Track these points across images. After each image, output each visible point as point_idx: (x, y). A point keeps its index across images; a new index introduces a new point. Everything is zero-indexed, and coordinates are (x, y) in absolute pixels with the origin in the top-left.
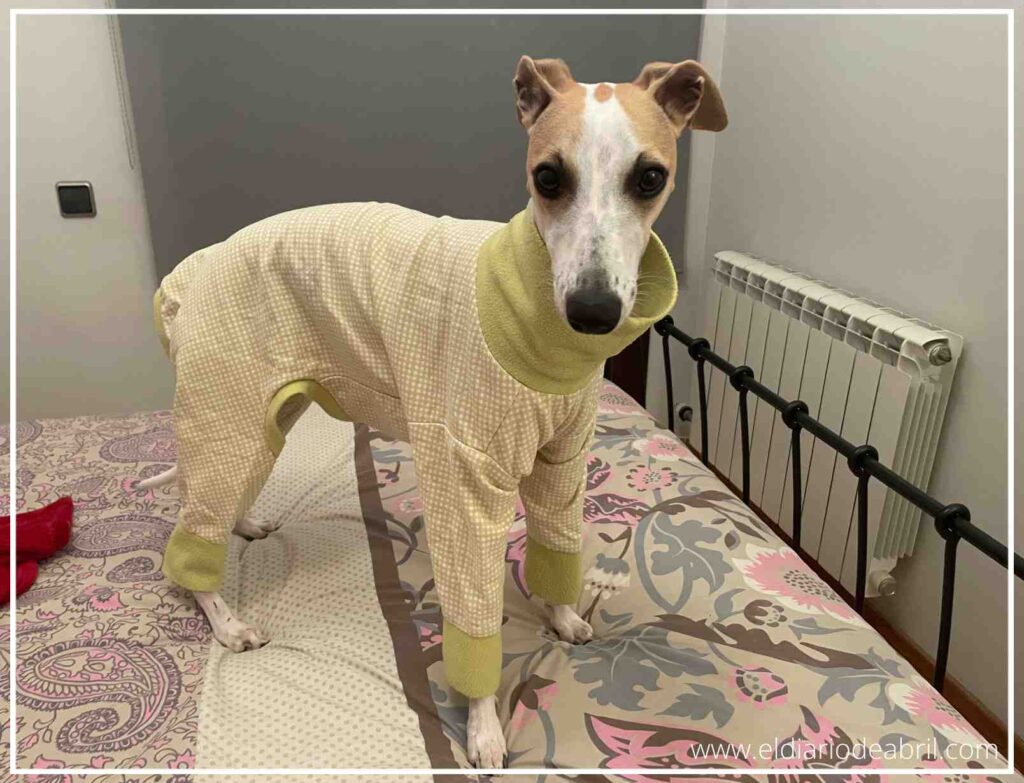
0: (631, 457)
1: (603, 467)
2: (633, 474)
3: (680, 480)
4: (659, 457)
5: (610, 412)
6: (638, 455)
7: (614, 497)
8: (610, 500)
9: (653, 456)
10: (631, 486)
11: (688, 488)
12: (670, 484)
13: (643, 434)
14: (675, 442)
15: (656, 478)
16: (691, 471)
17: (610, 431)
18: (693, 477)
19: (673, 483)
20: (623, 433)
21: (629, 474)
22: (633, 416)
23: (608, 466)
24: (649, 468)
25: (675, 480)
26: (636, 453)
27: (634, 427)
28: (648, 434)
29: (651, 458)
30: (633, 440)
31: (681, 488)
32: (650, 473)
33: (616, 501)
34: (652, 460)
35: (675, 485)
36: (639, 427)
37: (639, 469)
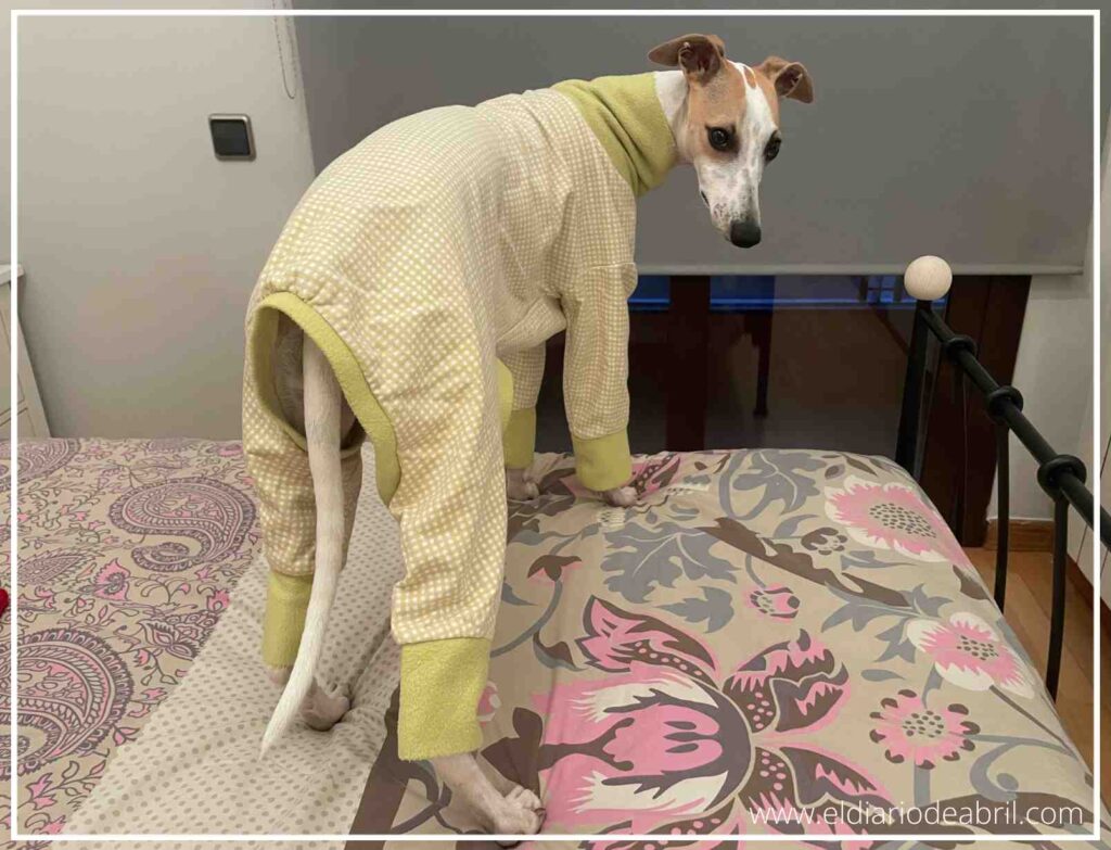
0: (896, 664)
1: (833, 674)
2: (887, 711)
3: (982, 748)
4: (952, 674)
5: (882, 544)
6: (912, 660)
7: (831, 764)
8: (820, 771)
9: (940, 669)
10: (876, 737)
11: (992, 773)
12: (956, 757)
13: (932, 607)
14: (994, 637)
15: (931, 730)
16: (1014, 725)
17: (872, 591)
18: (1012, 742)
19: (963, 754)
20: (894, 599)
21: (879, 709)
22: (923, 564)
23: (843, 677)
24: (924, 700)
25: (969, 746)
26: (908, 651)
27: (918, 589)
28: (941, 610)
29: (934, 672)
30: (910, 617)
31: (978, 774)
32: (922, 714)
33: (833, 777)
34: (935, 680)
35: (968, 759)
36: (928, 592)
37: (900, 699)
